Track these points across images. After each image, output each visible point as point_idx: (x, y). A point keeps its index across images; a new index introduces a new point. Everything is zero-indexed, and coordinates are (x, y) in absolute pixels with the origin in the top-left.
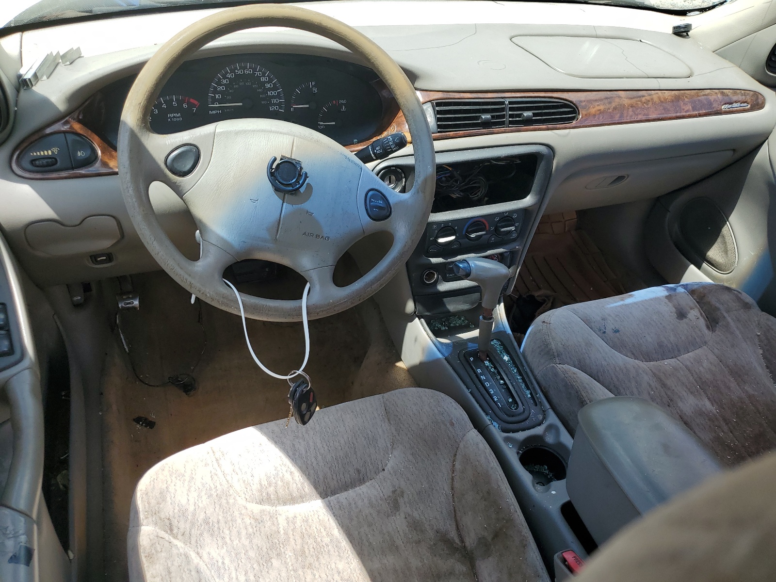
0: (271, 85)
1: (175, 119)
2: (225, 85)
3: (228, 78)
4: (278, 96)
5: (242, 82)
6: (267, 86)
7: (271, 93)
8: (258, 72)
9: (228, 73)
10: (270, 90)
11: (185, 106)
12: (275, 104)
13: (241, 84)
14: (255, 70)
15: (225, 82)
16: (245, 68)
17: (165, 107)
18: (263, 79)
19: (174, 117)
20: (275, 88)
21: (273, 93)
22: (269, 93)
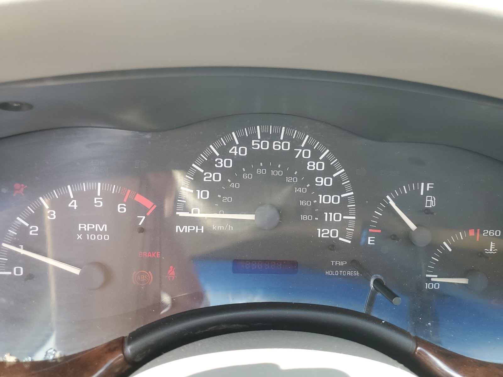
0: (328, 182)
1: (92, 237)
2: (222, 170)
3: (232, 156)
4: (342, 208)
5: (261, 168)
6: (322, 182)
7: (327, 199)
8: (303, 149)
9: (235, 145)
10: (325, 190)
11: (122, 208)
12: (330, 225)
13: (259, 171)
14: (296, 144)
15: (222, 163)
16: (275, 137)
17: (75, 206)
18: (313, 166)
19: (92, 231)
20: (337, 188)
21: (331, 199)
22: (322, 199)
